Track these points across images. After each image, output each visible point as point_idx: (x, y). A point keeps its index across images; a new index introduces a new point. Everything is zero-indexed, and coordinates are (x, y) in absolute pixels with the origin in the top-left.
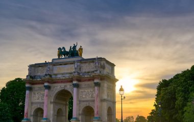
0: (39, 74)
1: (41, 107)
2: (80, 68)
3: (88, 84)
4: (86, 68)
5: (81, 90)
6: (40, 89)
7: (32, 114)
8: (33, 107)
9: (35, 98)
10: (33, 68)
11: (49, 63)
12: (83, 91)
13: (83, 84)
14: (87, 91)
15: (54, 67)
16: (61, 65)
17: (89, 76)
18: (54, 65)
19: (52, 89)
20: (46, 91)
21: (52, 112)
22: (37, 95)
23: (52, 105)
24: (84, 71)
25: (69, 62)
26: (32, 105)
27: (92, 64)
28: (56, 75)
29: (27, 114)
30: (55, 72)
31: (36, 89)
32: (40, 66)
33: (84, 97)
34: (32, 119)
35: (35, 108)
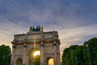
0: (20, 40)
1: (21, 58)
2: (43, 37)
3: (49, 45)
4: (47, 36)
5: (44, 48)
6: (21, 47)
7: (15, 61)
8: (16, 58)
9: (17, 53)
10: (17, 36)
11: (25, 34)
12: (45, 48)
13: (46, 45)
14: (48, 48)
15: (29, 36)
16: (32, 35)
17: (49, 40)
18: (29, 35)
19: (27, 47)
20: (25, 48)
21: (27, 61)
22: (18, 51)
23: (28, 56)
24: (46, 38)
25: (37, 33)
26: (15, 57)
27: (50, 34)
28: (30, 40)
29: (13, 61)
30: (29, 39)
31: (18, 47)
33: (46, 52)
34: (15, 64)
35: (17, 58)
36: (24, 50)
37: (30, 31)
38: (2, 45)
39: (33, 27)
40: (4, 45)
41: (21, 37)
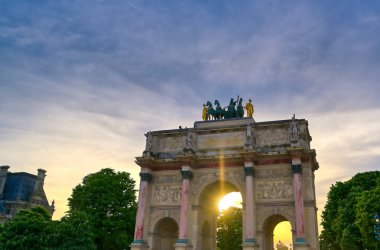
0: (166, 150)
1: (172, 217)
2: (255, 139)
3: (274, 170)
4: (267, 139)
5: (258, 183)
6: (170, 179)
7: (152, 230)
8: (154, 215)
9: (159, 198)
10: (155, 138)
11: (187, 129)
12: (262, 183)
13: (263, 169)
14: (271, 183)
15: (199, 137)
16: (213, 132)
17: (276, 153)
18: (200, 133)
19: (195, 179)
20: (186, 182)
21: (195, 227)
22: (162, 193)
23: (196, 212)
24: (263, 144)
25: (231, 126)
26: (151, 213)
27: (279, 131)
28: (204, 151)
29: (142, 229)
30: (201, 146)
31: (160, 179)
32: (169, 135)
33: (266, 195)
34: (150, 241)
35: (159, 219)
36: (184, 189)
37: (206, 116)
38: (103, 171)
39: (217, 102)
40: (109, 171)
41: (170, 139)
